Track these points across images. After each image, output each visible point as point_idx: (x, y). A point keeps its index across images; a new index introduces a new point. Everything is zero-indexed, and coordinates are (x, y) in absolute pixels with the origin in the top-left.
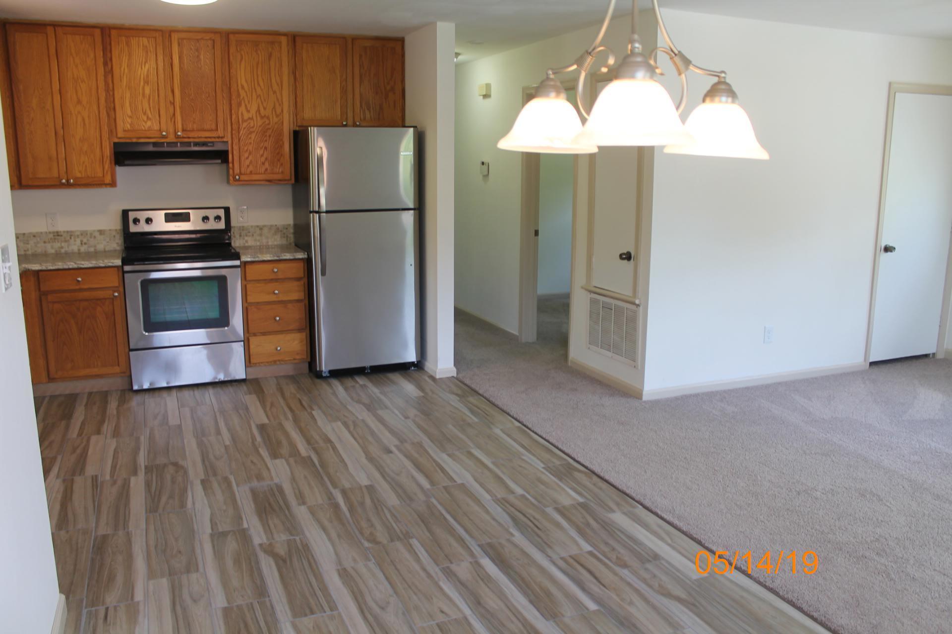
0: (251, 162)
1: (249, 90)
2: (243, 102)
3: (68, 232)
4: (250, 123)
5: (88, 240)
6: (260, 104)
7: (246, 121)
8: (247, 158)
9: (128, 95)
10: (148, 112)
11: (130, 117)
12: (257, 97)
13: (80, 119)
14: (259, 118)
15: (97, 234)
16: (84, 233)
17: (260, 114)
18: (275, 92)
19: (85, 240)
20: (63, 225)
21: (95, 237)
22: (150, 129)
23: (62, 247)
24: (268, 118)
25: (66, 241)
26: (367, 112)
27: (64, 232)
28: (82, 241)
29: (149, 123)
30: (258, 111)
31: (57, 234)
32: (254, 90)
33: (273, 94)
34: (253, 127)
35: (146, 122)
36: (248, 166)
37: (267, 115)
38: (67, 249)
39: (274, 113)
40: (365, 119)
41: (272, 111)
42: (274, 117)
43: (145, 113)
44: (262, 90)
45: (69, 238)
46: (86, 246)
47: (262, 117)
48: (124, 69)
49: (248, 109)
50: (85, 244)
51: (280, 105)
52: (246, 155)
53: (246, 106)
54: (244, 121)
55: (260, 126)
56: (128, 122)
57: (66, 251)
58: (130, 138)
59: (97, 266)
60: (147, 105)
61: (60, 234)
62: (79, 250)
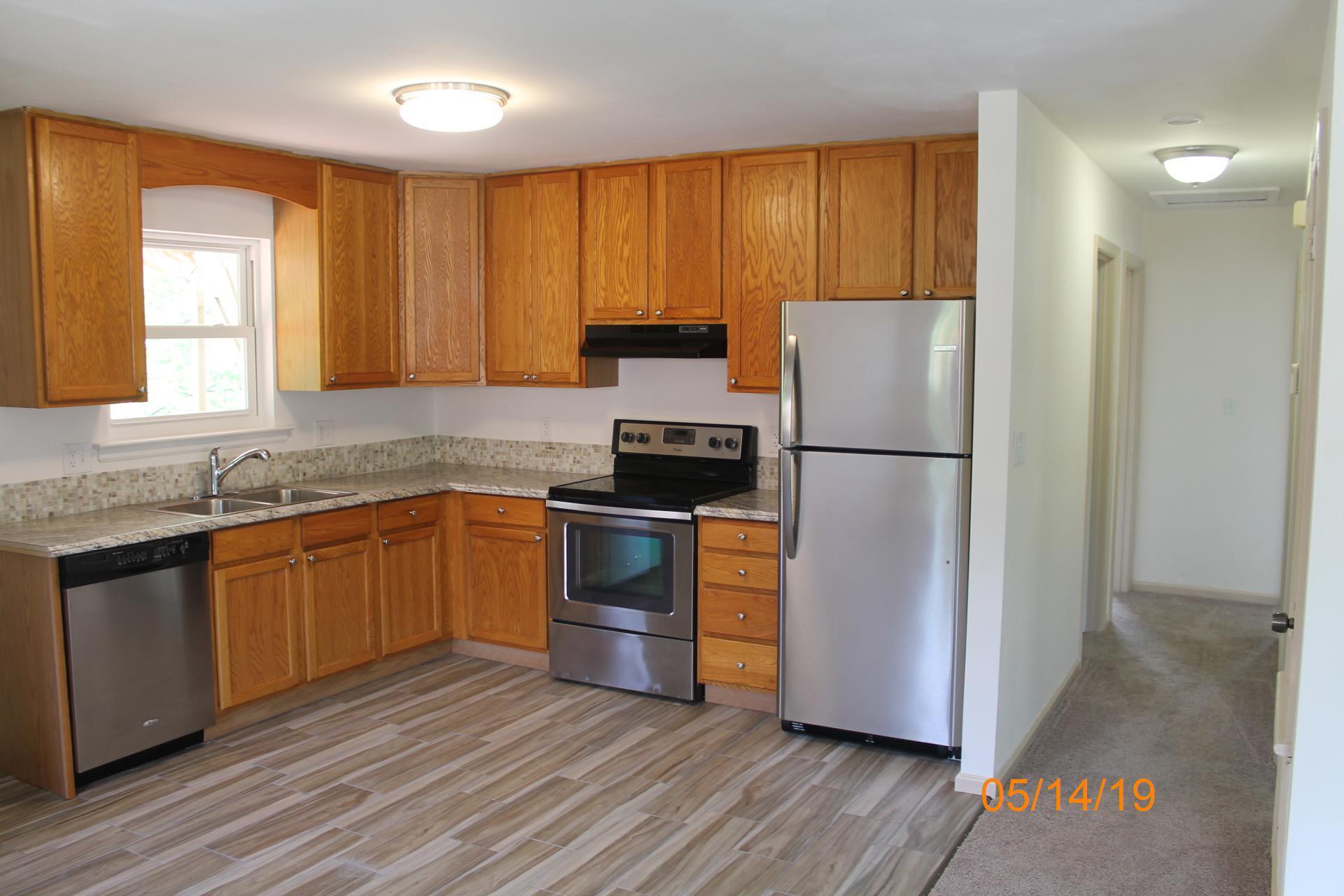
0: (757, 358)
1: (758, 244)
2: (748, 262)
3: (561, 444)
4: (757, 295)
5: (581, 458)
6: (773, 263)
7: (751, 292)
8: (751, 351)
9: (603, 259)
10: (626, 281)
11: (604, 290)
12: (769, 254)
13: (550, 294)
14: (770, 288)
15: (592, 450)
16: (577, 448)
17: (772, 279)
18: (795, 244)
19: (578, 458)
20: (558, 434)
21: (589, 454)
22: (627, 306)
23: (553, 464)
24: (784, 286)
25: (558, 457)
26: (948, 272)
27: (557, 443)
28: (575, 458)
29: (626, 298)
30: (770, 274)
31: (550, 447)
32: (764, 243)
33: (794, 247)
34: (761, 302)
35: (622, 297)
36: (752, 364)
37: (782, 282)
38: (558, 467)
39: (793, 277)
40: (943, 284)
41: (791, 274)
42: (794, 284)
43: (621, 284)
44: (776, 242)
45: (561, 453)
46: (578, 466)
47: (775, 286)
48: (601, 223)
49: (756, 271)
50: (579, 462)
51: (803, 265)
52: (750, 345)
53: (752, 267)
54: (749, 292)
55: (772, 300)
56: (601, 296)
57: (557, 469)
58: (604, 319)
59: (519, 495)
60: (625, 273)
61: (553, 446)
62: (571, 470)
